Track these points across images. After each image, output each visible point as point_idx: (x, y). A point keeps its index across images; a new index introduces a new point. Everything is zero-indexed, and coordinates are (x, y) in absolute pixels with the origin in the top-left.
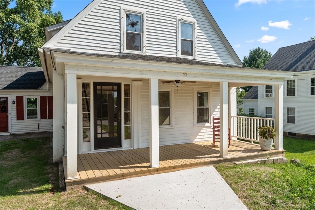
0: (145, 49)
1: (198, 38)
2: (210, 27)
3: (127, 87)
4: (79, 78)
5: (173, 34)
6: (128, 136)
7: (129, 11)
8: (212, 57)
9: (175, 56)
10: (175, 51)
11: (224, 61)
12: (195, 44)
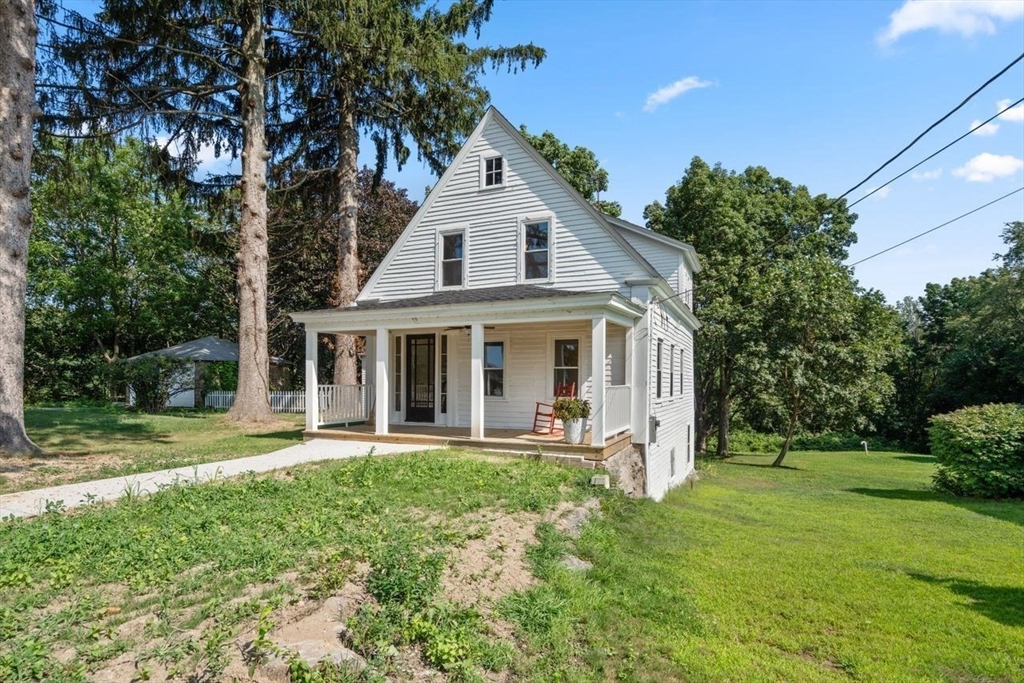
0: (466, 281)
1: (558, 243)
2: (586, 216)
3: (444, 338)
4: (390, 331)
5: (512, 247)
6: (444, 410)
7: (447, 231)
8: (587, 272)
9: (514, 284)
10: (514, 274)
11: (617, 274)
12: (551, 255)
